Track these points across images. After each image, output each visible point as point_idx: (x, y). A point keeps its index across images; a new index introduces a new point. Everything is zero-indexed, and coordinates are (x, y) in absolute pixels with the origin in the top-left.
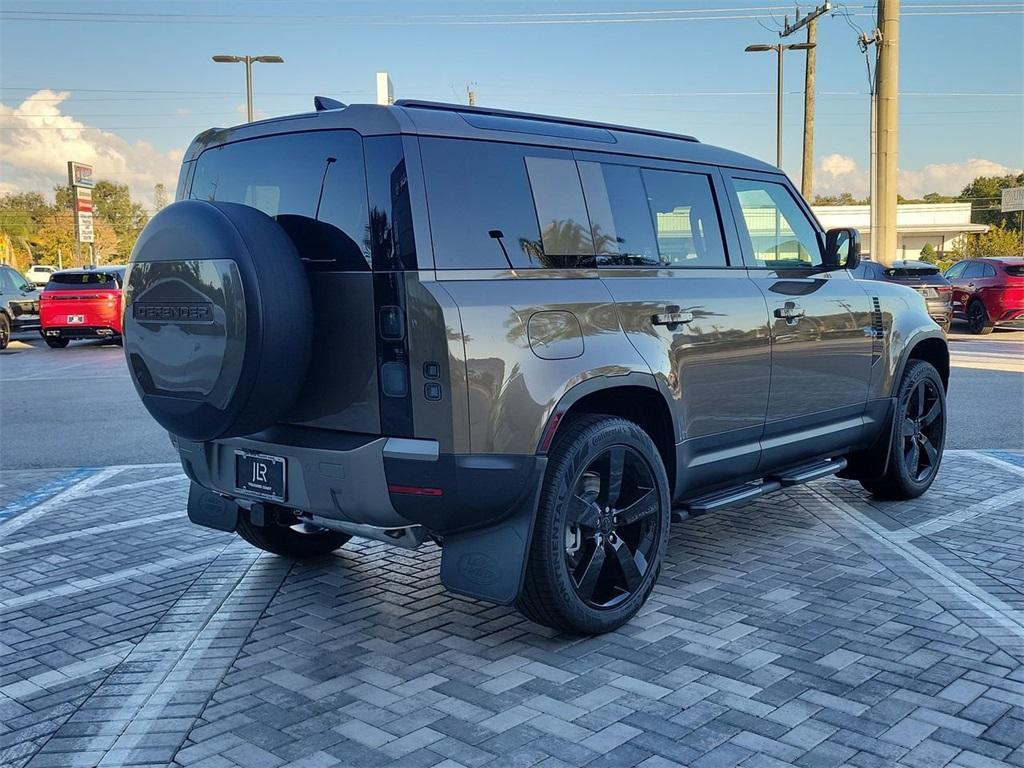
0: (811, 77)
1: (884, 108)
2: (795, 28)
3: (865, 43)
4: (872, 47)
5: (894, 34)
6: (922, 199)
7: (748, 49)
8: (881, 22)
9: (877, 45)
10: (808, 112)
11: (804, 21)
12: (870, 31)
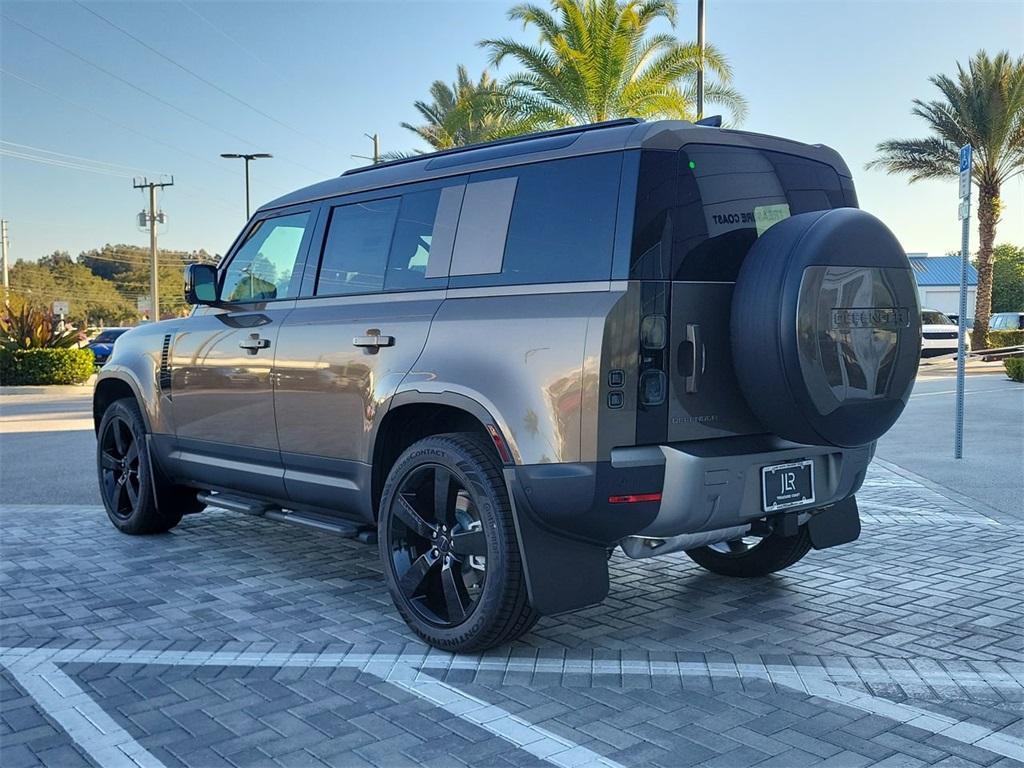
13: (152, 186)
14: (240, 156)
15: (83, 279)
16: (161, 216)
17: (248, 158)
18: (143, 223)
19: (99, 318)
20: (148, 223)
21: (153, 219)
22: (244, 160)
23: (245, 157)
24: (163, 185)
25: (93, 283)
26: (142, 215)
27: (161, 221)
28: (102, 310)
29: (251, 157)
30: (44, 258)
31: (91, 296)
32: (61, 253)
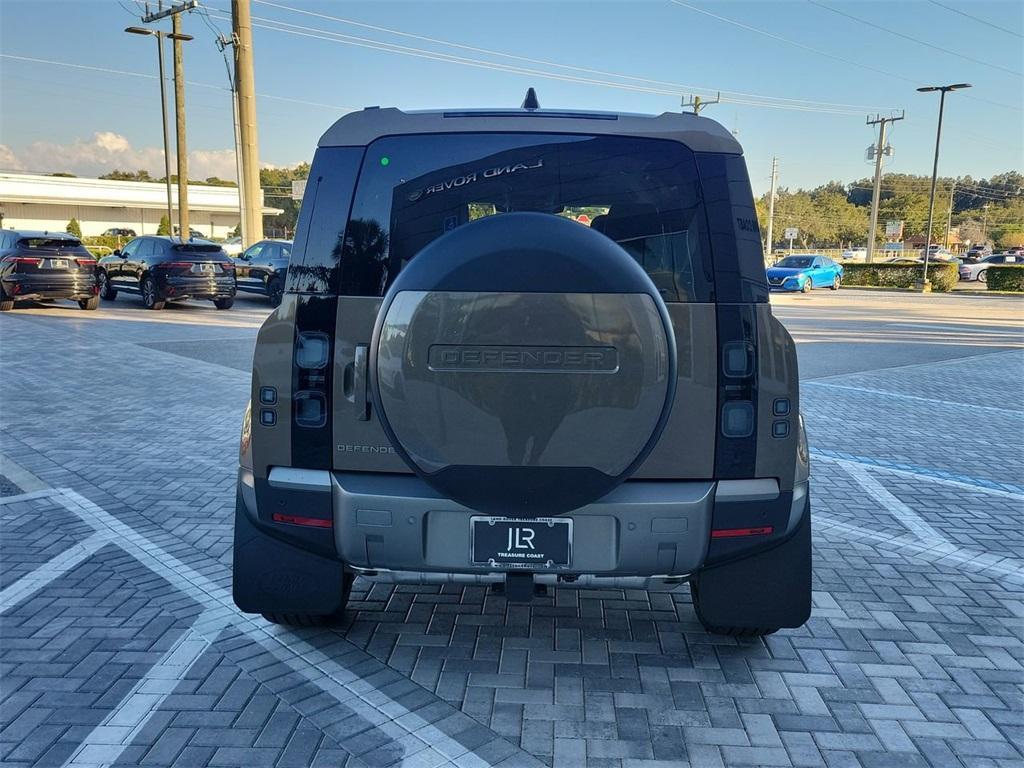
0: (180, 66)
1: (244, 104)
2: (158, 17)
3: (224, 44)
4: (229, 49)
5: (248, 41)
6: (205, 181)
7: (129, 30)
8: (236, 26)
9: (234, 47)
10: (179, 99)
11: (168, 13)
12: (227, 34)
13: (883, 121)
14: (937, 89)
15: (839, 207)
16: (888, 149)
17: (944, 90)
18: (870, 156)
19: (849, 240)
20: (876, 156)
21: (880, 154)
22: (940, 92)
23: (941, 89)
24: (893, 120)
25: (847, 209)
26: (871, 149)
27: (888, 154)
28: (851, 233)
29: (949, 89)
30: (820, 187)
31: (844, 221)
32: (835, 184)
